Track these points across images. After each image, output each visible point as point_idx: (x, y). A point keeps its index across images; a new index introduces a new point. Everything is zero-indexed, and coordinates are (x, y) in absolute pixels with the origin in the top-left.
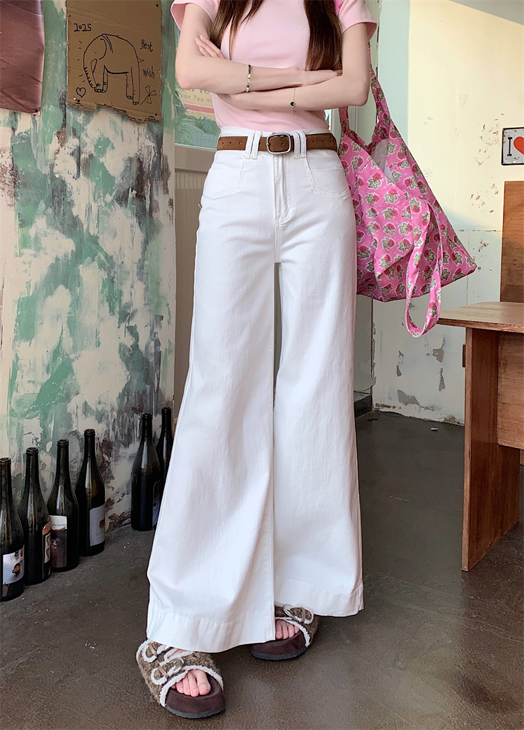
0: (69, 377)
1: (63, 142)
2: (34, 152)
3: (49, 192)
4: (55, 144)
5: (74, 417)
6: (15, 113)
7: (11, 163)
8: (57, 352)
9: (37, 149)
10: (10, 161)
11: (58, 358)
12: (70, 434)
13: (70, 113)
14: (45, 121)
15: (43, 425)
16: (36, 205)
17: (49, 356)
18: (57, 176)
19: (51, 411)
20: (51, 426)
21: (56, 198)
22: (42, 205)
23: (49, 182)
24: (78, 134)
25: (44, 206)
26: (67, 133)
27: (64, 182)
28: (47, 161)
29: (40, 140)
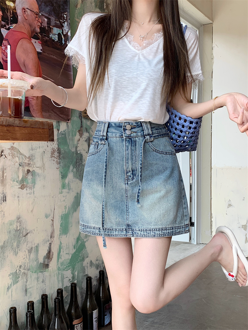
0: (84, 250)
1: (81, 135)
2: (68, 141)
3: (75, 160)
4: (78, 136)
5: (86, 268)
6: (59, 122)
7: (57, 147)
8: (78, 239)
9: (69, 139)
10: (57, 146)
11: (79, 241)
12: (84, 276)
13: (84, 120)
14: (72, 125)
15: (73, 273)
16: (69, 167)
17: (75, 241)
18: (79, 152)
19: (76, 266)
20: (76, 273)
21: (78, 163)
22: (71, 168)
23: (75, 155)
24: (88, 131)
25: (72, 168)
26: (83, 130)
27: (82, 155)
28: (74, 145)
29: (71, 135)
